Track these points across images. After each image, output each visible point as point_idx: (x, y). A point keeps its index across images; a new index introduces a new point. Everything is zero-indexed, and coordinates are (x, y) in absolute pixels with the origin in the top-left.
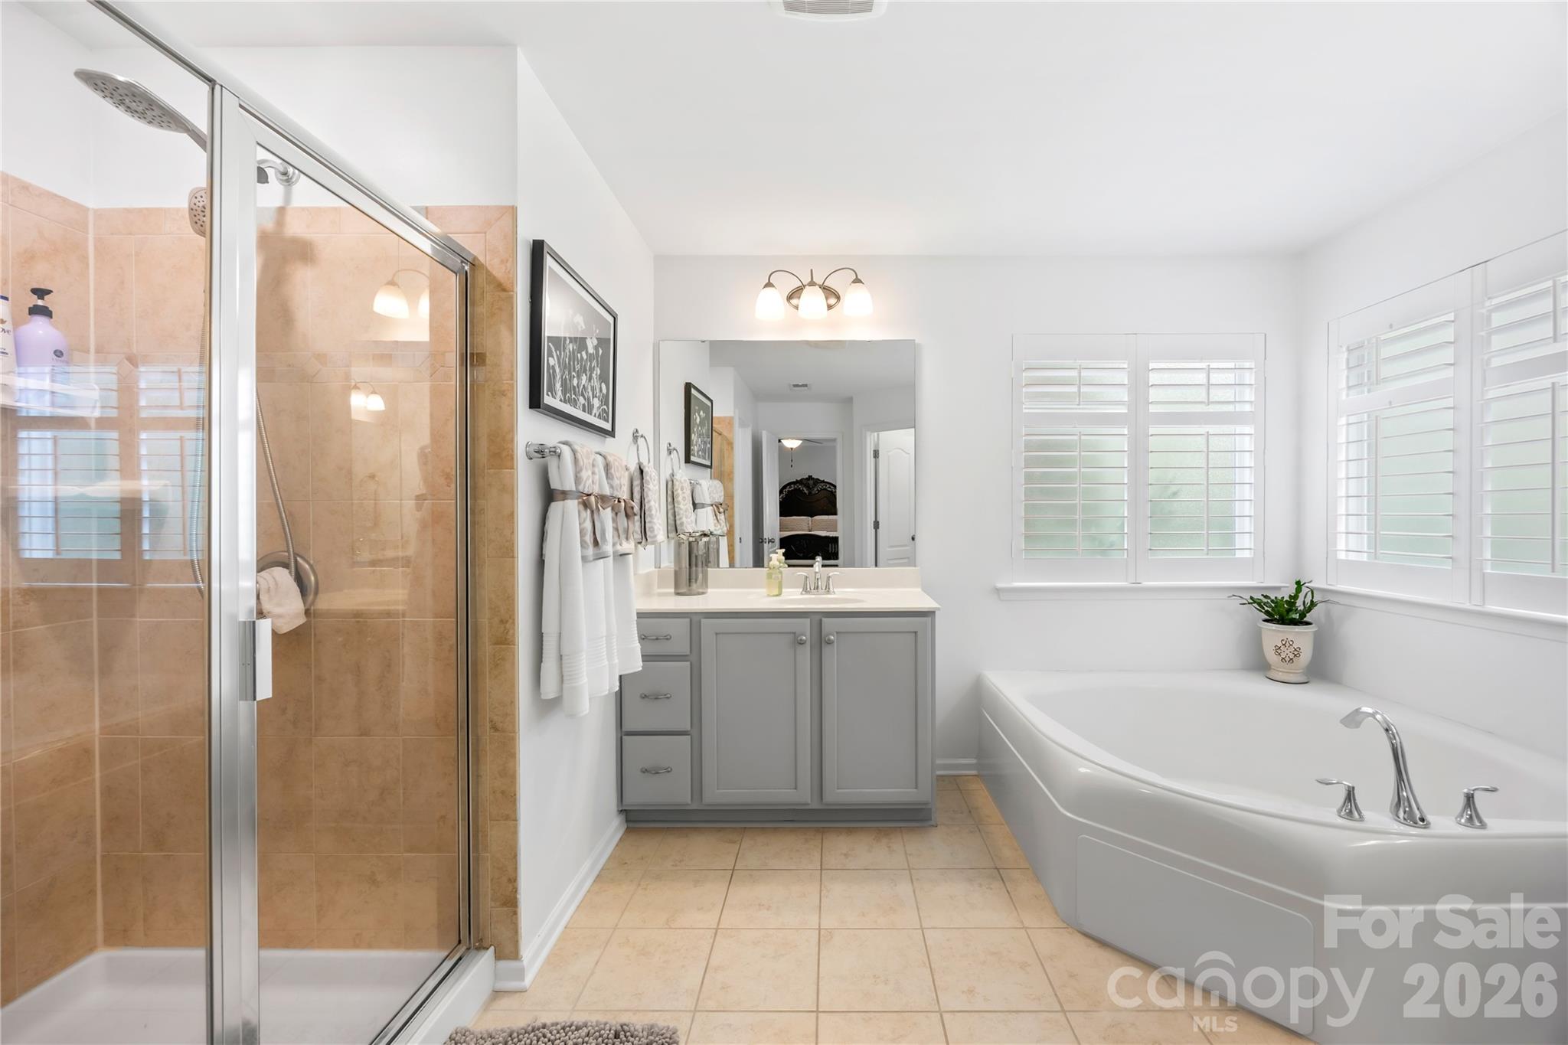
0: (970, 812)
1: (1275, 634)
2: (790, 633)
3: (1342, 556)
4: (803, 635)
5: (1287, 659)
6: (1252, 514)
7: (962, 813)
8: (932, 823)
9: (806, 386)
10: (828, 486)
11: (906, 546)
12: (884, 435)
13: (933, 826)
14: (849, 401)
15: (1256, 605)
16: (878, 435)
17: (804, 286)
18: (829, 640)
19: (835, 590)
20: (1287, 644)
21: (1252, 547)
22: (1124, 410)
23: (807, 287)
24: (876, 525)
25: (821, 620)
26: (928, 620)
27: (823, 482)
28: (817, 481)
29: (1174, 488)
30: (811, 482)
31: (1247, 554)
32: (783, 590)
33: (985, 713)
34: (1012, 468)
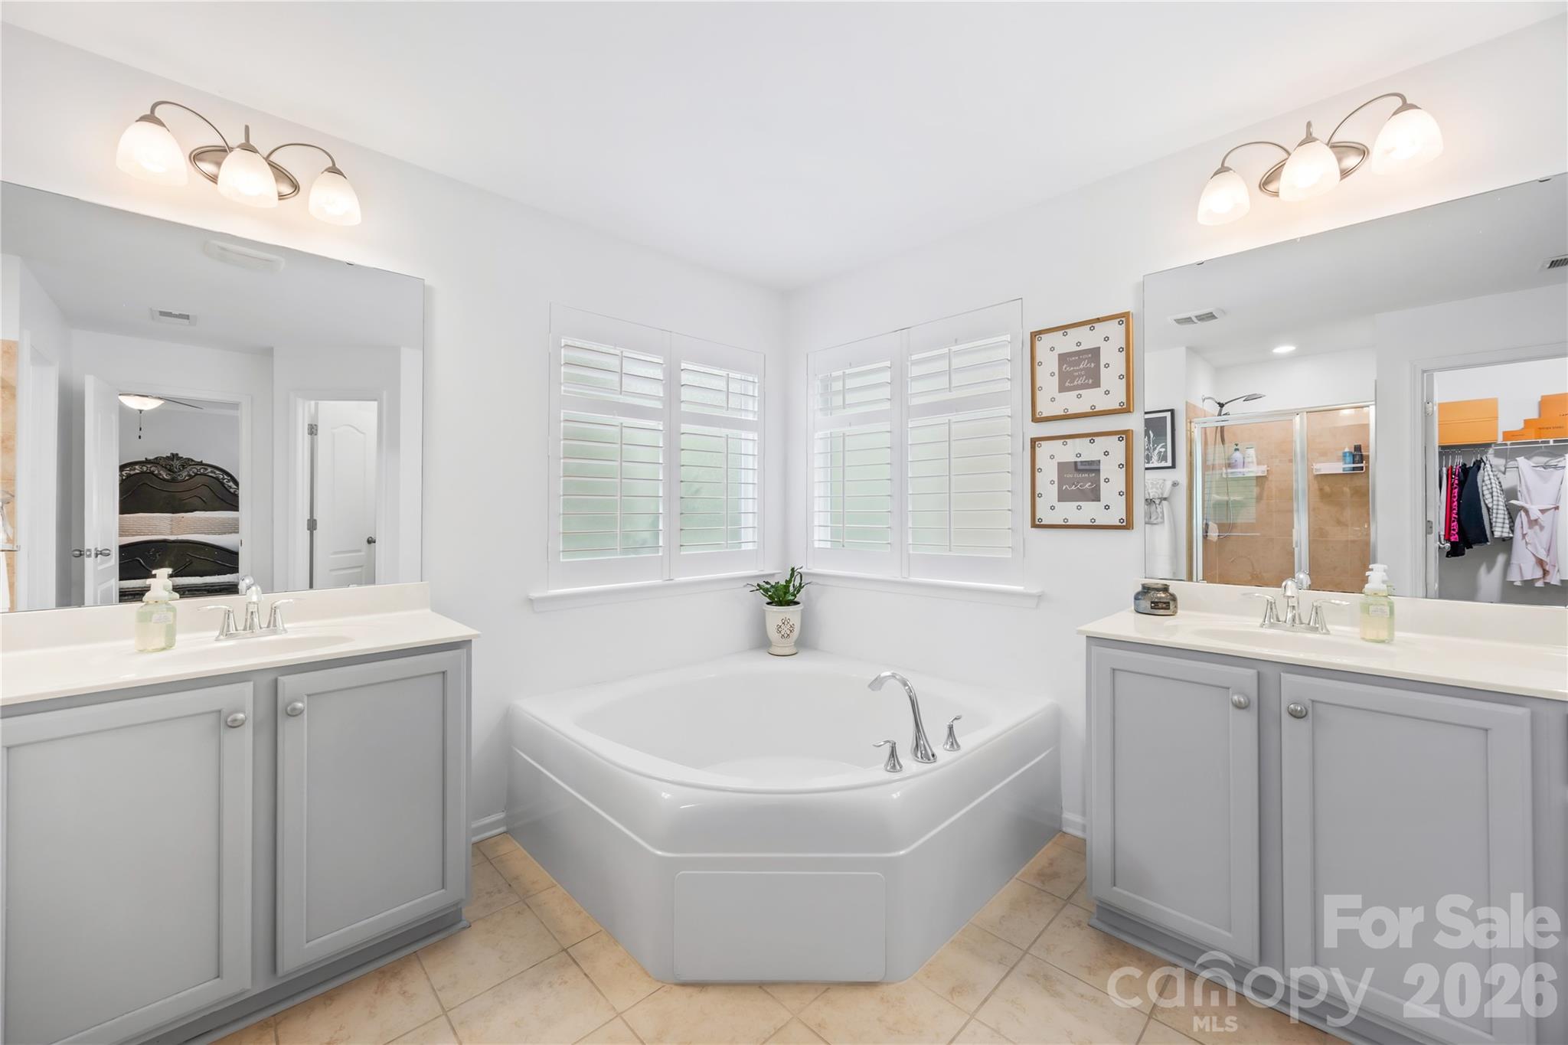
0: (510, 885)
1: (776, 614)
2: (212, 712)
3: (817, 545)
4: (237, 711)
5: (786, 635)
6: (756, 511)
7: (500, 891)
8: (464, 923)
9: (187, 317)
10: (210, 470)
11: (359, 551)
12: (325, 405)
13: (464, 928)
14: (268, 352)
15: (761, 591)
16: (317, 405)
17: (231, 149)
18: (294, 709)
19: (286, 626)
20: (786, 623)
21: (756, 540)
22: (658, 405)
23: (238, 152)
24: (312, 525)
25: (276, 681)
26: (461, 653)
27: (201, 463)
28: (187, 463)
29: (696, 486)
30: (176, 463)
31: (750, 547)
32: (178, 637)
33: (518, 751)
34: (549, 457)
